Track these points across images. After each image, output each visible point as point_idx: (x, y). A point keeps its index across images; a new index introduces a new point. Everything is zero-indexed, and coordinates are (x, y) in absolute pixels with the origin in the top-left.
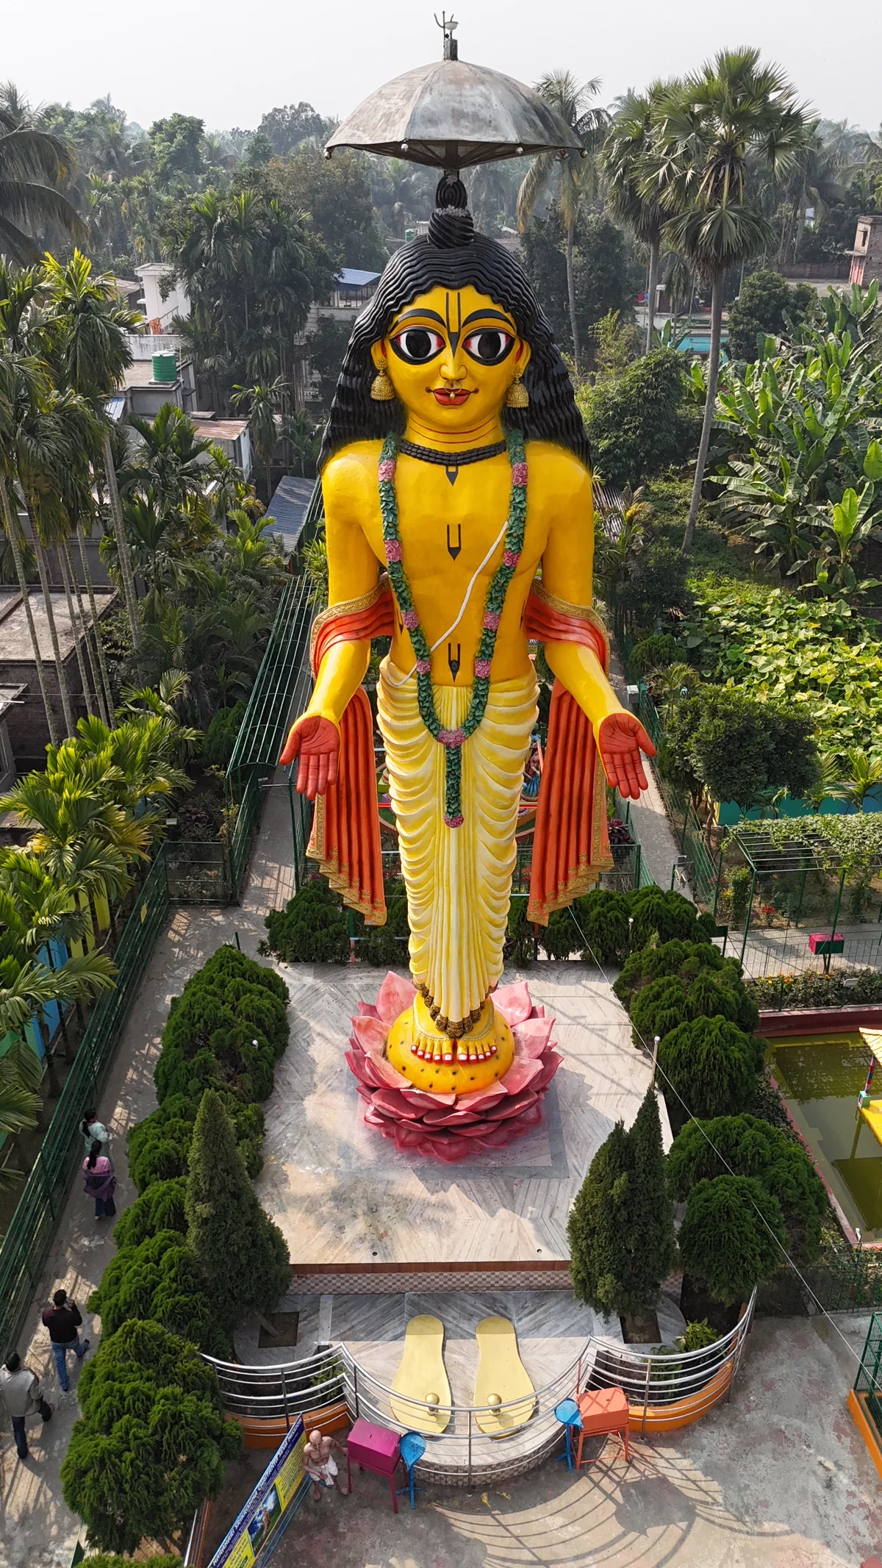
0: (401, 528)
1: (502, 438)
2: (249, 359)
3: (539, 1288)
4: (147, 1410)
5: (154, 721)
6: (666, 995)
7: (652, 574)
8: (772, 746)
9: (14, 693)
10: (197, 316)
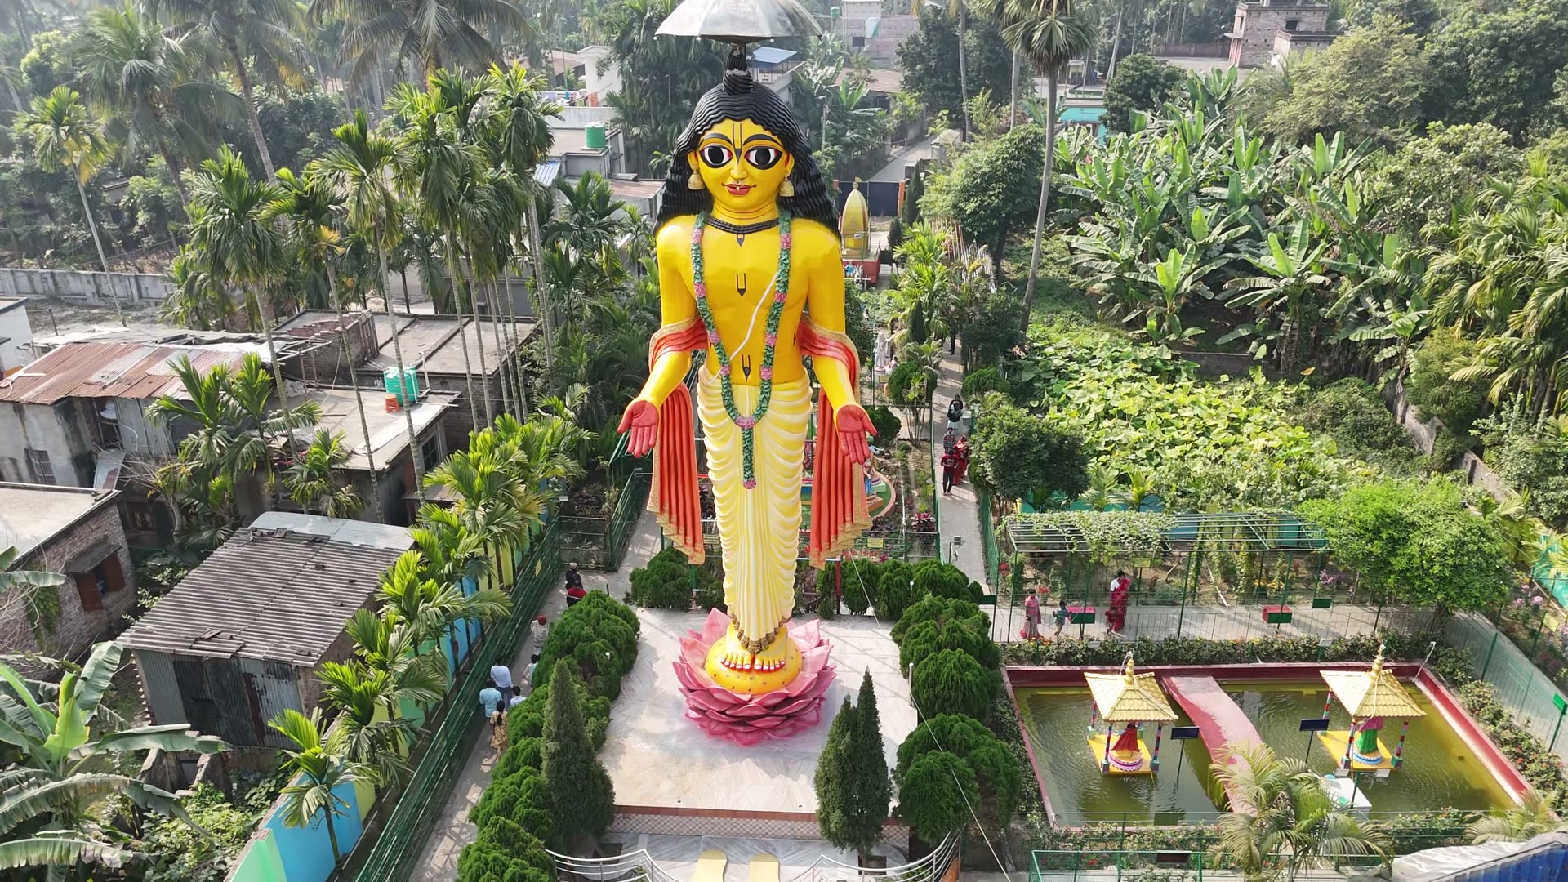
0: (705, 275)
1: (777, 216)
2: (670, 129)
3: (801, 838)
4: (503, 872)
5: (557, 421)
6: (922, 634)
7: (989, 318)
8: (1046, 455)
9: (453, 398)
10: (627, 92)
